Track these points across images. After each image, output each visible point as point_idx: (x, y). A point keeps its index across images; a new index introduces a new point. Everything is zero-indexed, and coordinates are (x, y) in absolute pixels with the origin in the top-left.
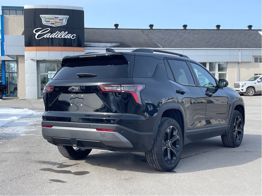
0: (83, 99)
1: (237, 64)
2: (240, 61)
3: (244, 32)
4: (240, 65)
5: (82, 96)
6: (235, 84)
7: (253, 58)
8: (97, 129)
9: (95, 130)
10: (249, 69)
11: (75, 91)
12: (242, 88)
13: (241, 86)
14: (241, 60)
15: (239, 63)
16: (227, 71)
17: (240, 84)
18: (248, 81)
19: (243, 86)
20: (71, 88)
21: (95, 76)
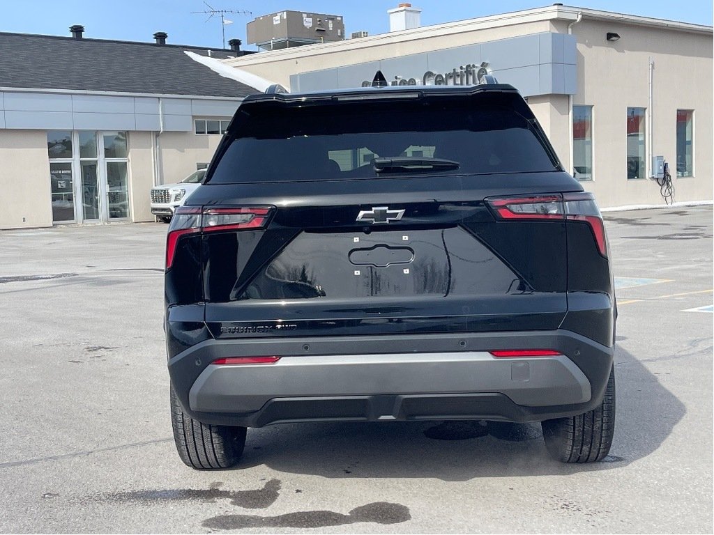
0: (410, 249)
1: (152, 138)
2: (162, 130)
3: (150, 50)
4: (160, 140)
5: (405, 238)
6: (153, 192)
7: (193, 123)
8: (494, 352)
9: (486, 357)
10: (184, 152)
11: (387, 222)
12: (177, 203)
13: (173, 198)
14: (164, 127)
15: (157, 134)
16: (129, 156)
17: (171, 192)
18: (184, 182)
19: (177, 198)
20: (373, 212)
21: (455, 167)
